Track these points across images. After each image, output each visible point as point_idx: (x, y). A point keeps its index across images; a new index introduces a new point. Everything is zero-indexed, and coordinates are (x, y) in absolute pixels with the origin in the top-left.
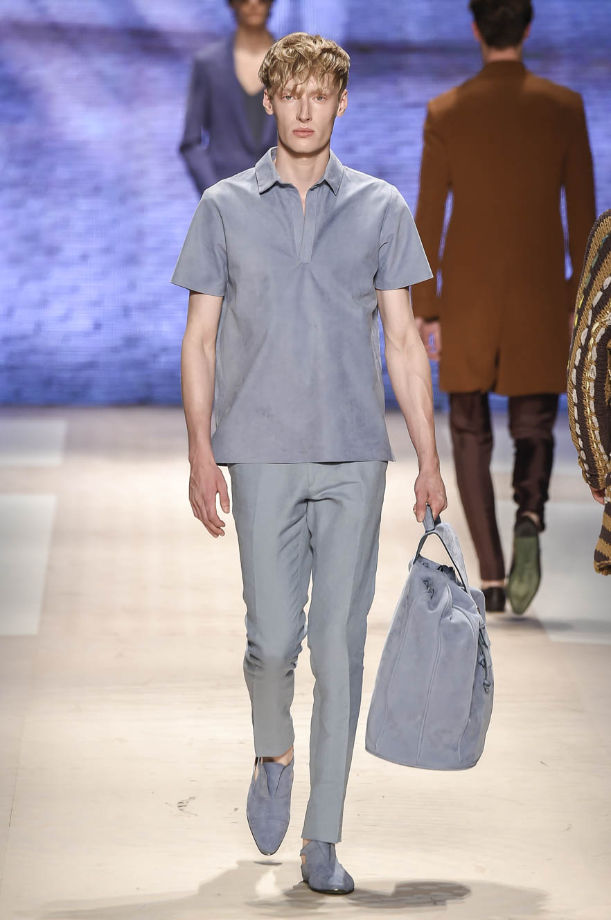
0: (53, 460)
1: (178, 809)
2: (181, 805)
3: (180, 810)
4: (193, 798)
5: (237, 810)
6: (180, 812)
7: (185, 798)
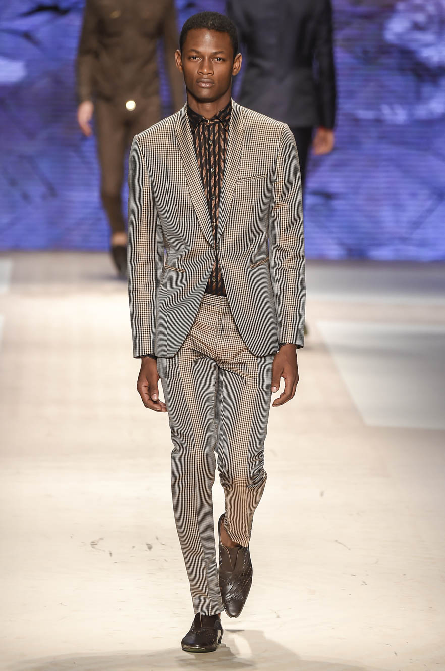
0: (2, 290)
1: (90, 546)
2: (93, 544)
3: (93, 547)
4: (101, 539)
5: (135, 549)
6: (93, 549)
7: (95, 538)
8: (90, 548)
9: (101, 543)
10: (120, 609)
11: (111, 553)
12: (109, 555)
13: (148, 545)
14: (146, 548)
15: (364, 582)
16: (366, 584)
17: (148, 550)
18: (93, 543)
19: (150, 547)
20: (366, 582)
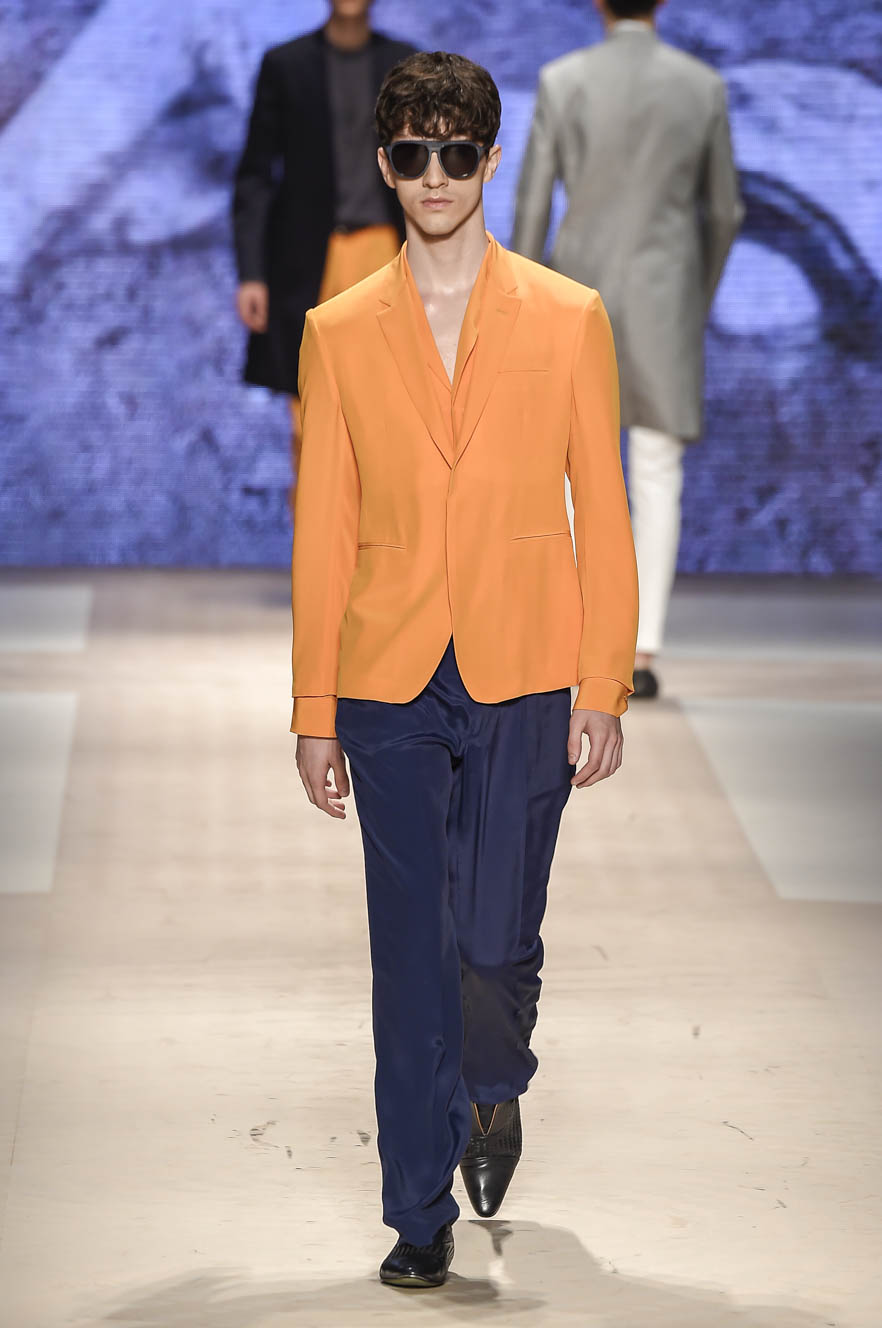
0: (72, 644)
1: (250, 1138)
2: (255, 1133)
3: (254, 1140)
4: (272, 1123)
5: (336, 1140)
6: (254, 1143)
7: (260, 1123)
8: (250, 1141)
9: (270, 1131)
10: (309, 1259)
11: (289, 1152)
12: (286, 1154)
13: (360, 1134)
14: (358, 1140)
15: (781, 1203)
16: (784, 1206)
17: (361, 1144)
18: (253, 1132)
19: (365, 1139)
20: (785, 1203)
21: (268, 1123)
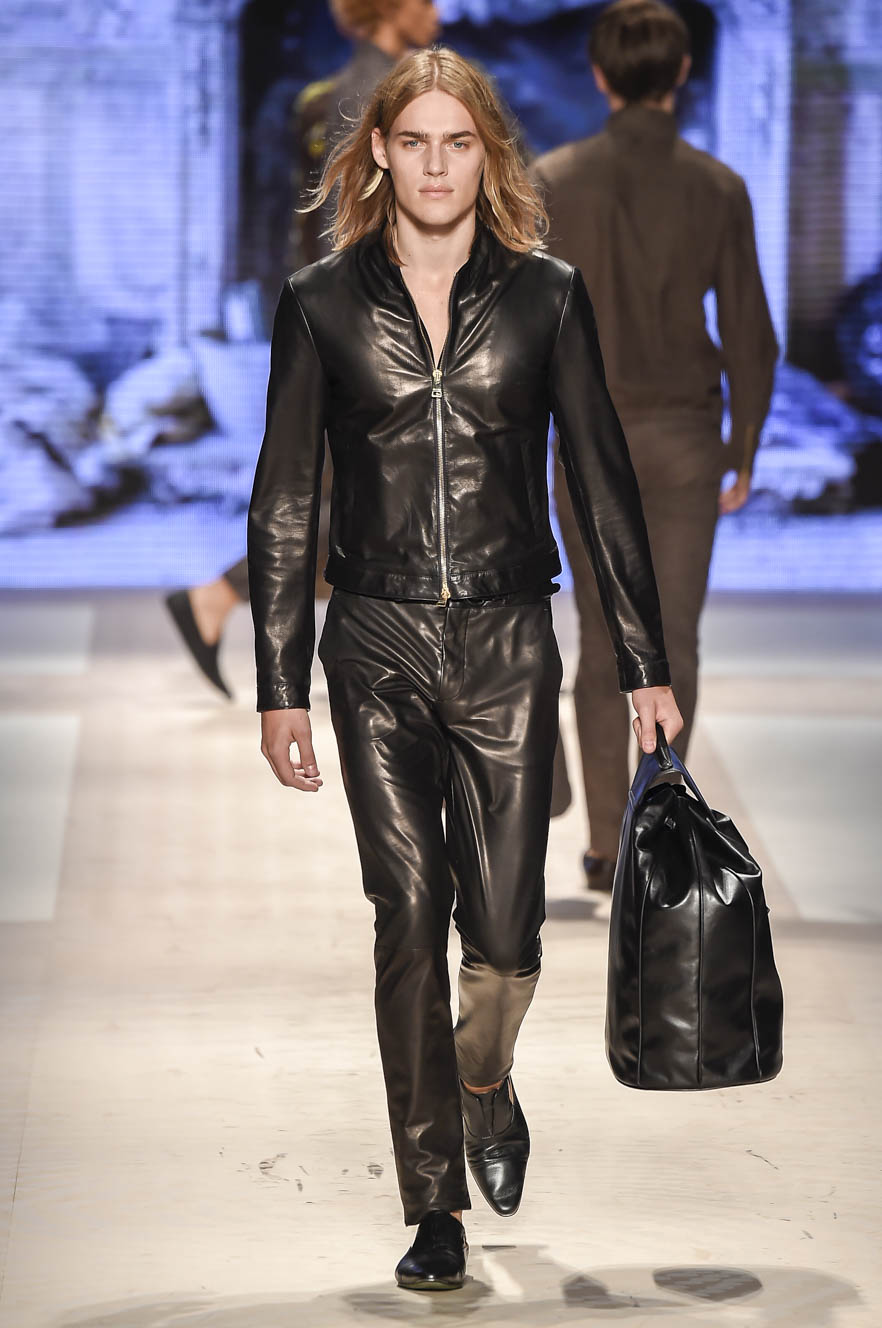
0: (72, 668)
1: (258, 1170)
3: (263, 1173)
4: (282, 1156)
5: (347, 1173)
6: (264, 1176)
7: (269, 1155)
8: (259, 1174)
9: (279, 1164)
11: (299, 1185)
12: (297, 1187)
13: (372, 1166)
14: (369, 1172)
15: (807, 1234)
16: (811, 1237)
17: (373, 1176)
18: (263, 1165)
19: (376, 1170)
20: (812, 1234)
21: (278, 1156)
